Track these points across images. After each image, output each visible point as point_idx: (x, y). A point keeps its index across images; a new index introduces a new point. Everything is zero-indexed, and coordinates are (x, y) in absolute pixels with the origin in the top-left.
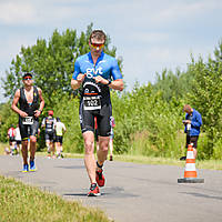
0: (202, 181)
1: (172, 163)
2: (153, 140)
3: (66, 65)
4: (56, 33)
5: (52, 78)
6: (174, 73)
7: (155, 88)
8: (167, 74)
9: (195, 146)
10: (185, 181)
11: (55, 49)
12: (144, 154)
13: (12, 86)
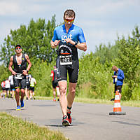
0: (124, 114)
1: (105, 102)
2: (94, 88)
3: (39, 41)
4: (32, 21)
5: (30, 49)
6: (107, 46)
7: (95, 55)
8: (102, 47)
9: (120, 92)
10: (114, 114)
11: (32, 31)
12: (88, 97)
13: (5, 54)
